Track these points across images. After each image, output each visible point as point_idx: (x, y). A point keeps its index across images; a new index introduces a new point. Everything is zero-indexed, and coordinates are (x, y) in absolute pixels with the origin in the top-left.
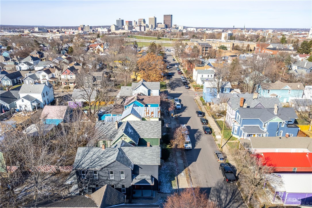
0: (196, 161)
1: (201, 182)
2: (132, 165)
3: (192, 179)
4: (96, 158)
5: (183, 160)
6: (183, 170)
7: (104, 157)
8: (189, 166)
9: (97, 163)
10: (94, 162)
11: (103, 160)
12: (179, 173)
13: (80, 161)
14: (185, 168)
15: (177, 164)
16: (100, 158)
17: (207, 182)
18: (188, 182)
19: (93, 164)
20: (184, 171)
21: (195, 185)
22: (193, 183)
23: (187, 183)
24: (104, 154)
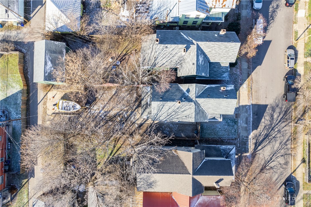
0: (262, 65)
1: (261, 97)
3: (253, 93)
4: (172, 112)
5: (248, 63)
6: (245, 80)
7: (180, 111)
8: (252, 72)
9: (173, 116)
10: (170, 116)
11: (179, 113)
12: (241, 84)
13: (157, 114)
14: (248, 77)
15: (241, 70)
16: (176, 112)
17: (266, 97)
18: (249, 98)
19: (170, 117)
20: (246, 82)
21: (254, 101)
22: (253, 98)
23: (247, 99)
24: (179, 108)
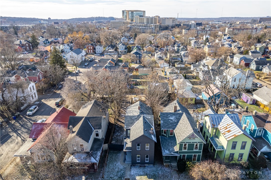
2: (128, 127)
10: (130, 112)
13: (131, 107)
